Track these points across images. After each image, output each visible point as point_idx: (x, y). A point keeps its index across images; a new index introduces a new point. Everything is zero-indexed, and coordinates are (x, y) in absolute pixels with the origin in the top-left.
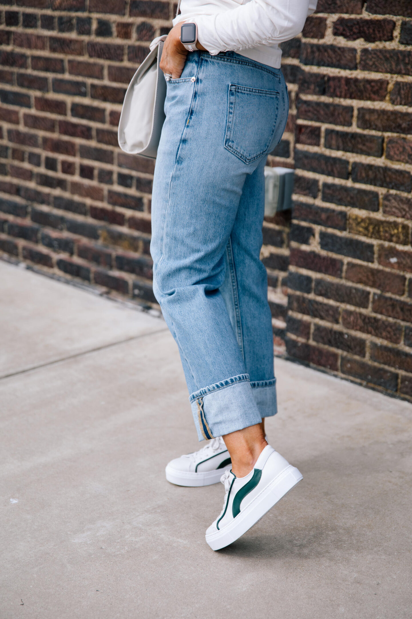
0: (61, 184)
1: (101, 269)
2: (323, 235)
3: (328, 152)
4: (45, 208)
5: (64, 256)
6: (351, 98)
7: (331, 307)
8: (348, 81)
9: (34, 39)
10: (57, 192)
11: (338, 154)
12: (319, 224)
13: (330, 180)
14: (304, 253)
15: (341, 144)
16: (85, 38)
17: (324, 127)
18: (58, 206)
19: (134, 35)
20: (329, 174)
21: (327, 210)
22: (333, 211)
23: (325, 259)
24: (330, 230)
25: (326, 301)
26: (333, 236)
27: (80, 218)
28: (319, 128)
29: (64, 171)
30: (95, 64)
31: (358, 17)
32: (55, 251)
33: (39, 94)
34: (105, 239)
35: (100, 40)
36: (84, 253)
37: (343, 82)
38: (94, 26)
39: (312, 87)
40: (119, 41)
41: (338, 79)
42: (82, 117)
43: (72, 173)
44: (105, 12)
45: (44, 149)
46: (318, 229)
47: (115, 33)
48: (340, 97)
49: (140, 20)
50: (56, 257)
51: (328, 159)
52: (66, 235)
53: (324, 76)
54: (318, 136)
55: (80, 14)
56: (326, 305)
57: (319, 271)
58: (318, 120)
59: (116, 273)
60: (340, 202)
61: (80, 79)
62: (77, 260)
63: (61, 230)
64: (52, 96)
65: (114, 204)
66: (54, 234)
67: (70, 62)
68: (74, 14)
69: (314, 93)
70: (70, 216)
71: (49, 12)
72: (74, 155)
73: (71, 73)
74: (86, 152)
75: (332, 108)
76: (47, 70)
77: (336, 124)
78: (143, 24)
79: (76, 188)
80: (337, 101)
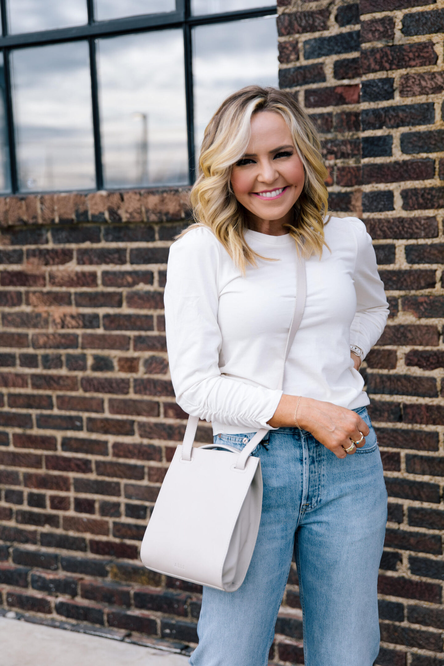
0: (52, 520)
1: (115, 609)
2: (412, 560)
3: (411, 477)
4: (30, 547)
5: (63, 598)
6: (434, 423)
7: (432, 634)
8: (428, 408)
9: (10, 378)
10: (47, 529)
11: (426, 478)
12: (406, 549)
13: (417, 504)
14: (391, 578)
15: (427, 468)
16: (79, 374)
17: (403, 453)
18: (48, 544)
19: (142, 369)
20: (415, 499)
21: (417, 534)
22: (425, 535)
23: (417, 584)
24: (421, 555)
25: (424, 628)
26: (426, 560)
27: (79, 555)
28: (398, 454)
29: (53, 507)
30: (92, 399)
31: (435, 349)
32: (50, 594)
33: (18, 431)
34: (115, 575)
35: (98, 374)
36: (88, 593)
37: (424, 409)
38: (90, 362)
39: (386, 414)
40: (123, 375)
41: (419, 406)
42: (77, 451)
43: (66, 509)
44: (103, 348)
45: (26, 486)
46: (405, 554)
47: (117, 367)
48: (421, 423)
49: (147, 354)
50: (53, 600)
51: (413, 484)
52: (62, 574)
53: (399, 404)
54: (398, 462)
55: (71, 351)
56: (424, 632)
57: (413, 597)
58: (396, 446)
59: (136, 612)
60: (431, 526)
61: (73, 413)
62: (80, 601)
63: (56, 569)
64: (36, 431)
65: (123, 537)
66: (49, 576)
67: (58, 397)
68: (62, 352)
69: (389, 420)
70: (64, 553)
71: (31, 351)
72: (68, 490)
73: (60, 408)
74: (81, 486)
75: (412, 434)
76: (30, 406)
77: (419, 449)
78: (153, 358)
79: (70, 523)
80: (417, 427)
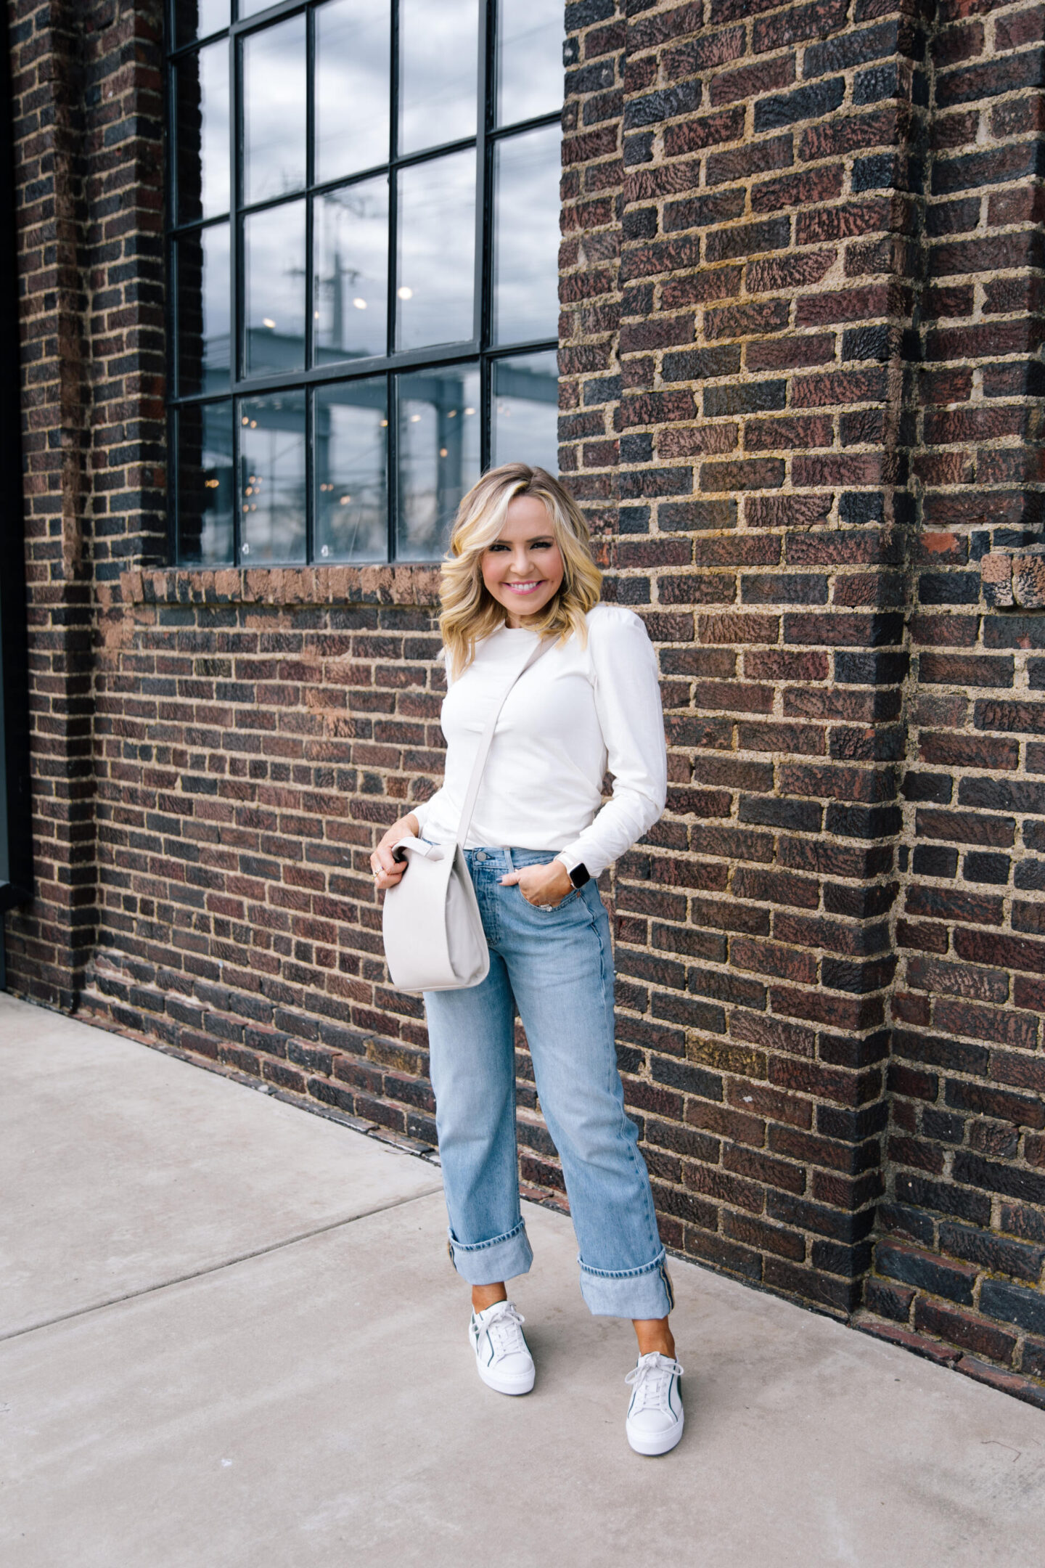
0: (315, 978)
1: (366, 1095)
2: (655, 1061)
3: (656, 953)
4: (295, 1010)
5: (319, 1076)
6: (683, 885)
7: (671, 1158)
8: (678, 863)
9: (284, 794)
10: (311, 989)
11: (671, 956)
12: (650, 1047)
13: (661, 989)
14: (632, 1082)
15: (673, 944)
16: (349, 795)
17: (651, 920)
18: (313, 1009)
19: (410, 793)
20: (659, 982)
21: (660, 1028)
22: (668, 1030)
23: (659, 1093)
24: (664, 1055)
25: (663, 1151)
26: (669, 1063)
27: (340, 1025)
28: (645, 922)
29: (320, 963)
30: (360, 827)
31: (687, 786)
32: (306, 1070)
33: (289, 862)
34: (372, 1054)
35: (367, 797)
36: (344, 1073)
37: (672, 865)
38: (360, 780)
39: (634, 869)
40: (391, 800)
41: (667, 860)
42: (344, 893)
43: (331, 966)
44: (373, 765)
45: (294, 933)
46: (648, 1053)
47: (386, 791)
48: (669, 883)
49: (416, 775)
50: (307, 1077)
51: (657, 961)
52: (321, 1046)
53: (648, 856)
54: (644, 931)
55: (342, 765)
56: (662, 1155)
57: (653, 1110)
58: (642, 911)
59: (387, 1102)
60: (675, 1019)
61: (341, 845)
62: (335, 1082)
63: (316, 1040)
64: (305, 865)
65: (385, 1007)
66: (306, 1045)
67: (328, 823)
68: (334, 765)
69: (636, 877)
70: (327, 1020)
71: (304, 762)
72: (334, 942)
73: (329, 838)
74: (348, 938)
75: (659, 897)
76: (300, 833)
77: (666, 918)
78: (421, 780)
79: (335, 984)
80: (665, 888)
